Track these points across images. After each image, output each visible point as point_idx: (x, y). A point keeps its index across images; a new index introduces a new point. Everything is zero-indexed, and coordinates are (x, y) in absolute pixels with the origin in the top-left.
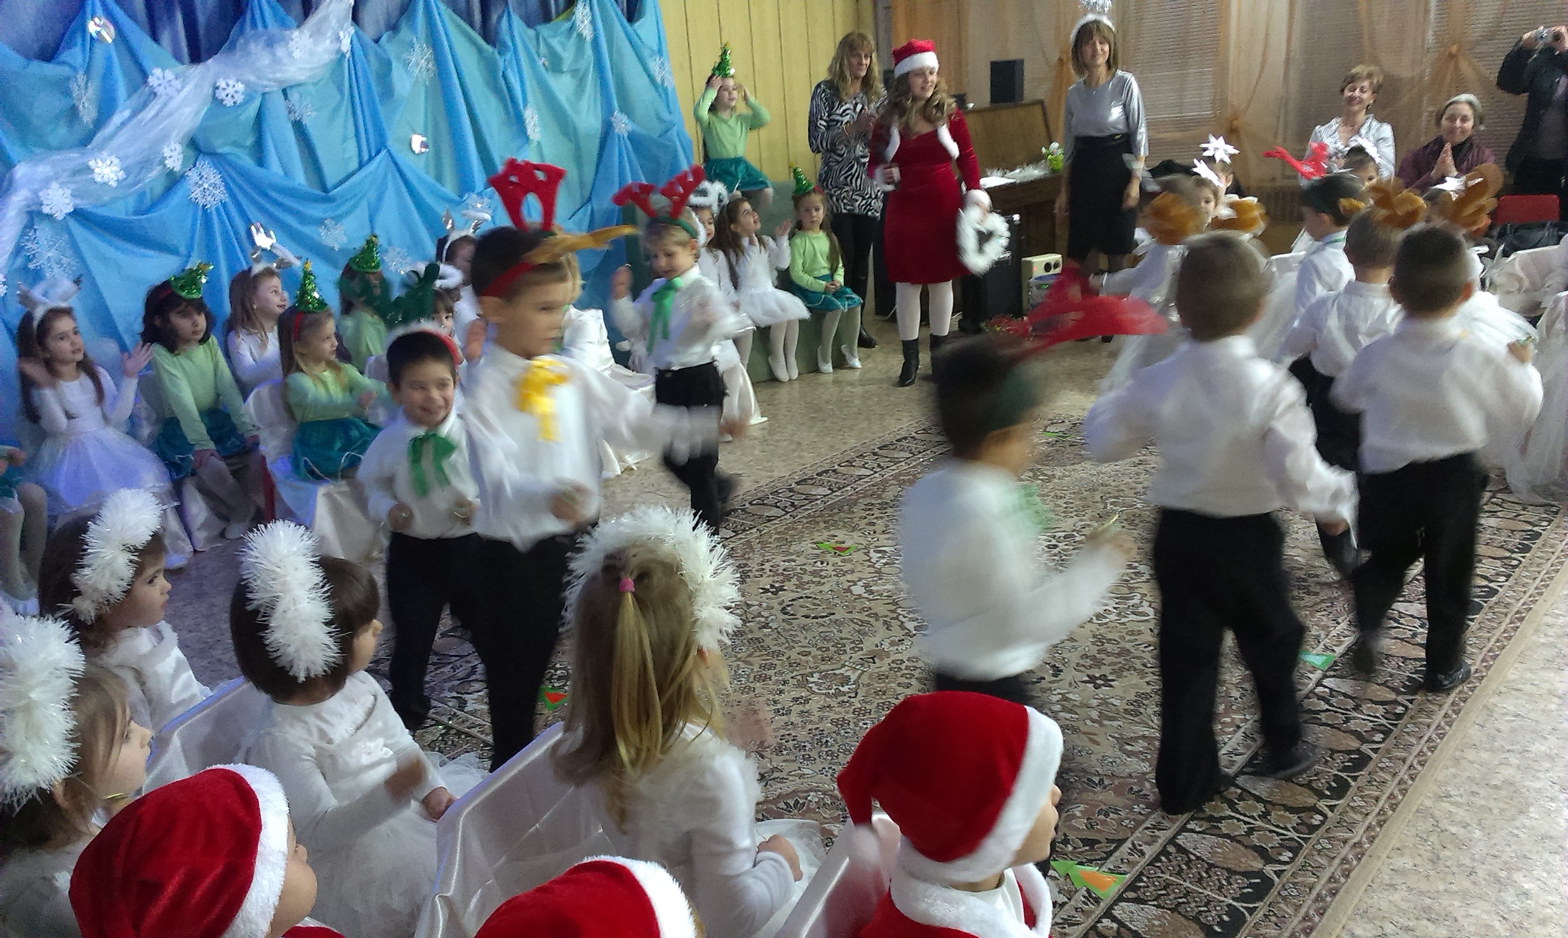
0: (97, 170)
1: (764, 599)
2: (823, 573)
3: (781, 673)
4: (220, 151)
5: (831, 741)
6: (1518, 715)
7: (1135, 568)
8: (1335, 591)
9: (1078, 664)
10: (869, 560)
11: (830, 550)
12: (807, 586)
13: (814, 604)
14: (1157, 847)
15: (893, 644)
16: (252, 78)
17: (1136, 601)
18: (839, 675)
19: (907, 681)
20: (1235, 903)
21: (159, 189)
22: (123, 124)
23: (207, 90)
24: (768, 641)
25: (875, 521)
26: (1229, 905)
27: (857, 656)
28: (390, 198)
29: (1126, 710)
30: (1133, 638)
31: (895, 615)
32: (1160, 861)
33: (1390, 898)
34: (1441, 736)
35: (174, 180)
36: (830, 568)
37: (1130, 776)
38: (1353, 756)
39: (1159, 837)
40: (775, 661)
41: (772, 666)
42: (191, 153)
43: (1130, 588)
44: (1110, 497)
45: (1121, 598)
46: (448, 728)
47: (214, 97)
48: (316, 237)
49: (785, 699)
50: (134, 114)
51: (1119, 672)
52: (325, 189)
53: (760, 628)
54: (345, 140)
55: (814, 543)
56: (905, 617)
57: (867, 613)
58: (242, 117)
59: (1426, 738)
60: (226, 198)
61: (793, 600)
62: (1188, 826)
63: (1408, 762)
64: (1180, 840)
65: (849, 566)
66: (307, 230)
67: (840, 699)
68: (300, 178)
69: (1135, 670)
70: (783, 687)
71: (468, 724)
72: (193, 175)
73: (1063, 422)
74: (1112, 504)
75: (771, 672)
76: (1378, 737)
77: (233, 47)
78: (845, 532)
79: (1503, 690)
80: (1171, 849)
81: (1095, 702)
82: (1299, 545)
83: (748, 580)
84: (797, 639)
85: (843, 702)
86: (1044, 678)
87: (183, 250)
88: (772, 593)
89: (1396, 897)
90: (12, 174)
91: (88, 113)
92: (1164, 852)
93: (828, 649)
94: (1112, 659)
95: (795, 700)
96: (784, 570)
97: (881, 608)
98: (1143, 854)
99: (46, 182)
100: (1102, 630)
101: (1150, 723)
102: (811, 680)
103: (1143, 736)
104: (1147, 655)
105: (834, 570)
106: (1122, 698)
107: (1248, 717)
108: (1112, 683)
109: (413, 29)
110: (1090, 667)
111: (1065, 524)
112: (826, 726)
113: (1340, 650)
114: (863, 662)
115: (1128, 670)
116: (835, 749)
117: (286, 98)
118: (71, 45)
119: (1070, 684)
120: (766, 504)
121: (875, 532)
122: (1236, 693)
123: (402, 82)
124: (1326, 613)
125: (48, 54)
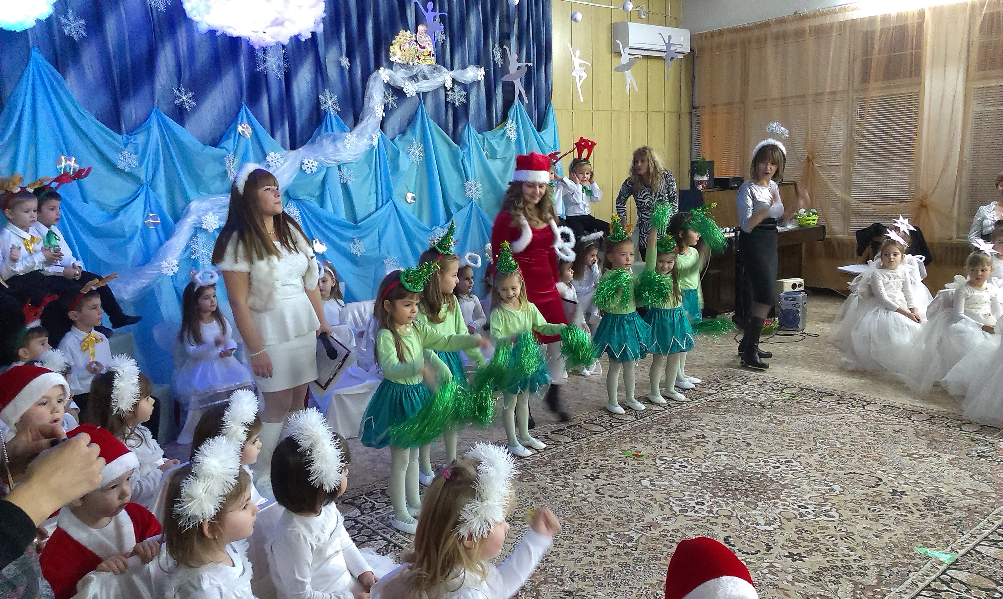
1: (585, 482)
2: (624, 470)
3: (591, 530)
4: (301, 198)
5: (617, 576)
7: (831, 486)
8: (964, 512)
9: (783, 545)
10: (655, 465)
11: (632, 456)
12: (613, 477)
13: (617, 489)
15: (664, 519)
16: (322, 159)
17: (828, 508)
18: (627, 535)
19: (670, 544)
23: (298, 164)
24: (585, 509)
25: (662, 440)
27: (639, 525)
28: (391, 228)
29: (811, 577)
30: (822, 531)
31: (667, 501)
36: (630, 467)
40: (587, 522)
41: (586, 525)
43: (824, 499)
44: (820, 439)
45: (818, 505)
46: (389, 542)
47: (301, 168)
48: (348, 248)
49: (591, 547)
51: (810, 553)
52: (356, 222)
53: (581, 501)
54: (369, 193)
55: (622, 451)
56: (673, 503)
57: (650, 498)
58: (315, 180)
61: (603, 485)
65: (641, 467)
66: (344, 244)
67: (626, 550)
68: (343, 215)
69: (821, 551)
70: (591, 539)
73: (795, 387)
74: (820, 443)
75: (585, 529)
77: (313, 142)
78: (642, 446)
81: (791, 570)
82: (944, 480)
83: (577, 470)
84: (603, 510)
85: (628, 552)
86: (760, 551)
88: (591, 479)
90: (189, 207)
93: (622, 518)
94: (806, 543)
95: (598, 548)
96: (600, 466)
97: (658, 496)
99: (206, 212)
100: (803, 524)
101: (826, 587)
102: (609, 536)
103: (820, 594)
104: (830, 543)
105: (632, 469)
106: (809, 569)
107: (892, 589)
108: (804, 559)
109: (414, 133)
110: (791, 547)
111: (787, 454)
112: (615, 566)
113: (961, 552)
114: (643, 529)
115: (816, 551)
116: (619, 581)
117: (340, 170)
118: (228, 138)
119: (776, 557)
120: (594, 424)
121: (661, 447)
122: (886, 574)
123: (404, 163)
124: (956, 527)
125: (215, 143)
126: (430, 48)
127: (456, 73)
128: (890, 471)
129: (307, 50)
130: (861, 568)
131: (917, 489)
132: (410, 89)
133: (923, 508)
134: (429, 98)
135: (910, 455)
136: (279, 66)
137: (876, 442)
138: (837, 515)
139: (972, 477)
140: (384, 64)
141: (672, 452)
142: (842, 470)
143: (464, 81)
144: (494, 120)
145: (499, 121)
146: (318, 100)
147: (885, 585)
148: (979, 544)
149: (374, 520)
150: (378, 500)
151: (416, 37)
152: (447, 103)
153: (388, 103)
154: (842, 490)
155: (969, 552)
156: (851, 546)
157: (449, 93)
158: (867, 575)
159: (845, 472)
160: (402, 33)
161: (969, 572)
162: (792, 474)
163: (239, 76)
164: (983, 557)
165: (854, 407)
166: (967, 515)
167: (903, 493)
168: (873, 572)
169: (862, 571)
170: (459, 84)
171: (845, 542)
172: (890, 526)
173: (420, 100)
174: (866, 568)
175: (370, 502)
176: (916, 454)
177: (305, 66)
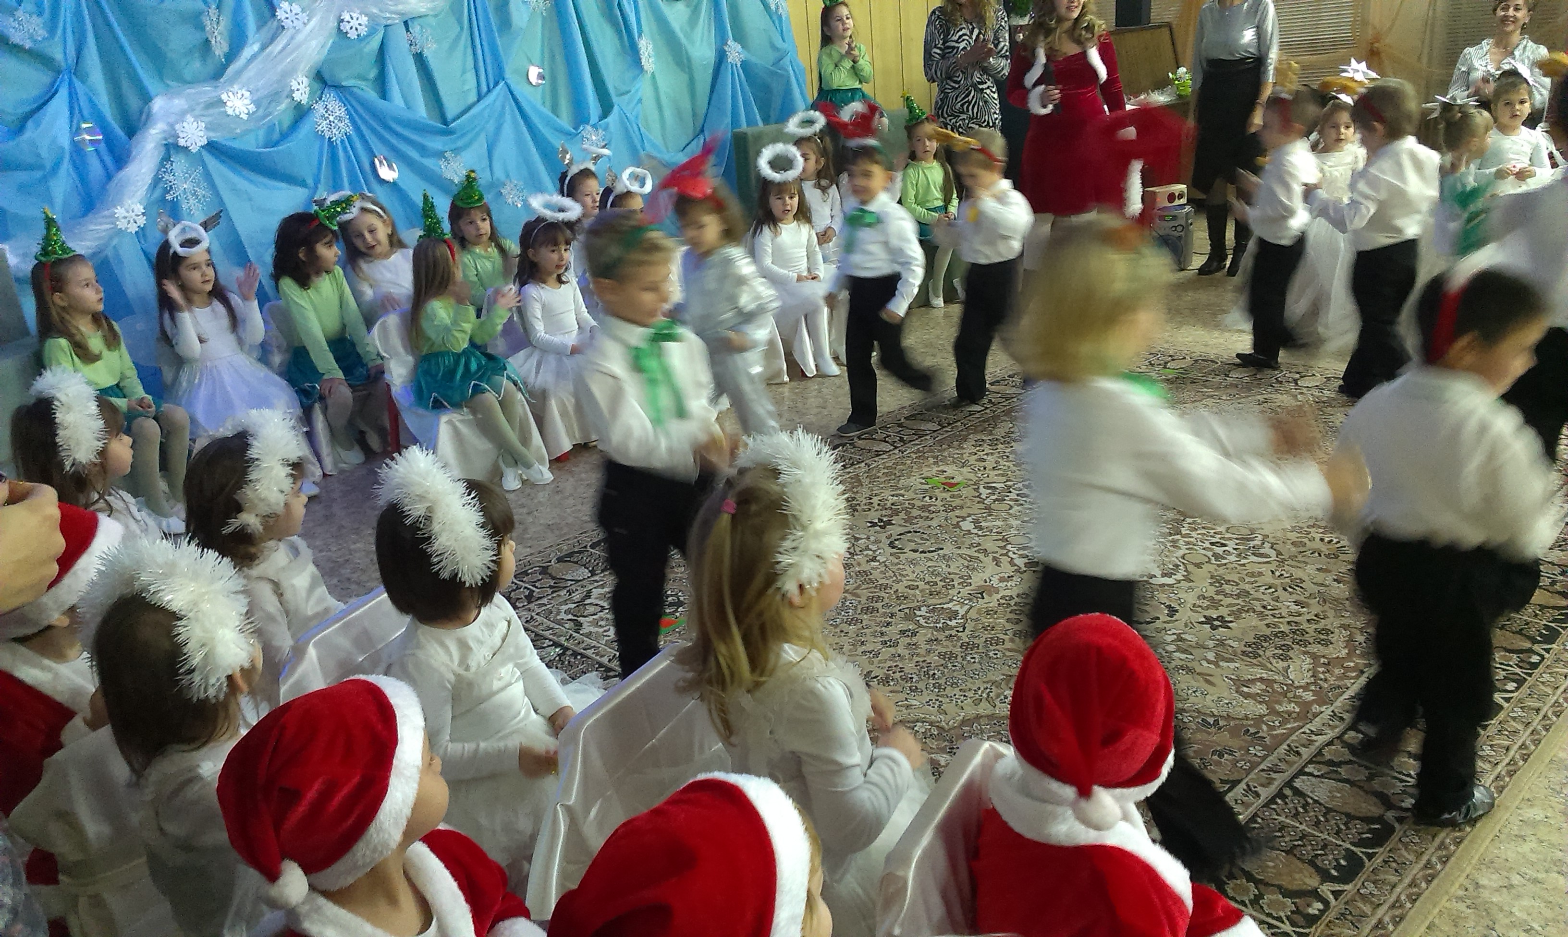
0: (228, 104)
1: (872, 533)
2: (932, 508)
3: (887, 606)
4: (344, 84)
5: (938, 674)
9: (1194, 605)
10: (978, 496)
11: (939, 485)
12: (915, 521)
13: (922, 539)
14: (1273, 789)
15: (1002, 580)
16: (375, 11)
17: (1257, 542)
18: (946, 609)
19: (1016, 617)
20: (1353, 848)
21: (287, 122)
22: (254, 57)
23: (333, 23)
24: (876, 574)
25: (985, 457)
26: (1347, 850)
27: (965, 591)
28: (507, 130)
29: (1243, 652)
30: (1253, 580)
31: (1005, 552)
32: (1276, 803)
33: (1519, 849)
35: (301, 113)
36: (939, 503)
37: (1246, 718)
39: (1275, 779)
40: (882, 594)
41: (879, 599)
42: (317, 86)
45: (1242, 539)
46: (566, 649)
47: (339, 28)
48: (436, 169)
49: (892, 631)
50: (263, 48)
51: (1237, 614)
52: (445, 122)
53: (868, 561)
54: (464, 72)
55: (923, 479)
56: (1015, 553)
57: (976, 549)
58: (366, 50)
60: (350, 130)
61: (900, 535)
62: (1307, 770)
63: (1542, 713)
64: (1298, 783)
65: (957, 502)
66: (429, 162)
67: (948, 633)
68: (421, 111)
69: (1254, 611)
70: (890, 620)
71: (583, 645)
72: (319, 108)
73: (1185, 358)
75: (879, 605)
76: (1511, 686)
78: (955, 468)
80: (1288, 792)
81: (1211, 644)
83: (856, 513)
84: (904, 573)
85: (951, 636)
86: (1158, 618)
87: (310, 181)
88: (880, 526)
89: (1526, 848)
90: (149, 108)
91: (220, 47)
92: (1280, 794)
93: (936, 584)
94: (1230, 600)
95: (903, 632)
96: (892, 504)
97: (990, 544)
98: (1257, 795)
99: (182, 114)
100: (1221, 571)
101: (1269, 666)
102: (918, 613)
103: (1261, 678)
104: (1268, 598)
105: (943, 505)
106: (1241, 640)
108: (1229, 625)
110: (1207, 608)
112: (934, 658)
114: (971, 597)
115: (1247, 611)
116: (942, 681)
117: (408, 30)
119: (1186, 625)
120: (874, 439)
121: (985, 468)
122: (1359, 638)
123: (519, 13)
130: (1320, 632)
138: (1273, 554)
141: (1003, 475)
147: (1361, 656)
149: (536, 617)
150: (537, 584)
156: (1302, 598)
158: (1332, 643)
165: (1281, 382)
168: (1338, 637)
169: (1322, 637)
171: (1291, 593)
174: (1328, 632)
175: (526, 588)
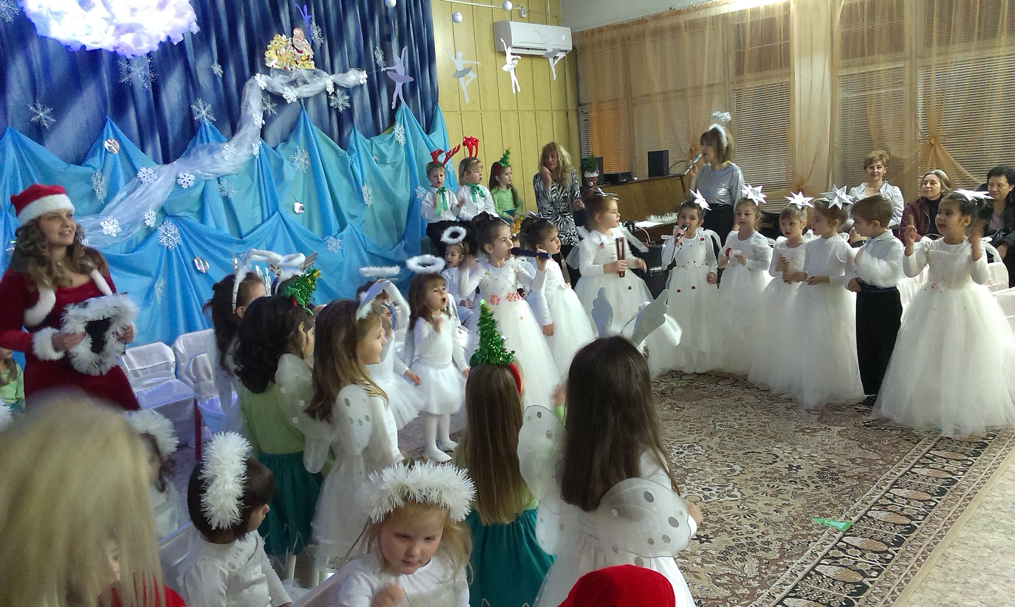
0: (105, 228)
4: (178, 215)
6: (963, 560)
7: (731, 467)
8: (855, 481)
16: (199, 172)
17: (730, 488)
21: (141, 238)
22: (122, 200)
23: (173, 180)
28: (279, 240)
29: (718, 557)
30: (726, 511)
34: (914, 573)
35: (150, 232)
37: (717, 598)
38: (857, 586)
42: (161, 216)
43: (726, 479)
44: (719, 422)
45: (721, 486)
47: (176, 183)
50: (129, 194)
51: (715, 534)
52: (241, 236)
54: (254, 206)
58: (193, 195)
59: (904, 574)
60: (181, 242)
66: (228, 261)
68: (226, 230)
69: (726, 531)
72: (162, 229)
74: (719, 426)
76: (874, 574)
77: (188, 155)
79: (956, 543)
81: (699, 552)
82: (835, 452)
87: (154, 273)
91: (101, 195)
94: (712, 525)
100: (708, 506)
103: (728, 573)
104: (734, 522)
106: (717, 550)
107: (794, 561)
108: (711, 540)
109: (297, 141)
111: (689, 438)
113: (855, 519)
115: (722, 531)
117: (219, 183)
118: (93, 155)
122: (787, 546)
123: (289, 172)
124: (848, 495)
125: (80, 161)
126: (308, 52)
127: (338, 77)
128: (785, 447)
129: (175, 59)
130: (764, 544)
131: (811, 462)
132: (290, 95)
133: (818, 480)
134: (311, 104)
135: (802, 430)
136: (145, 77)
137: (770, 421)
138: (739, 494)
139: (860, 446)
140: (260, 70)
142: (741, 450)
143: (346, 85)
144: (381, 124)
145: (387, 124)
146: (190, 109)
147: (788, 558)
148: (870, 509)
151: (292, 41)
152: (330, 108)
153: (267, 111)
154: (742, 469)
155: (861, 518)
156: (754, 522)
157: (332, 97)
158: (771, 550)
159: (744, 452)
160: (277, 37)
161: (862, 537)
162: (695, 458)
163: (100, 86)
164: (874, 522)
166: (858, 482)
167: (799, 467)
168: (775, 546)
169: (765, 546)
170: (341, 88)
171: (748, 519)
172: (788, 500)
173: (301, 106)
174: (769, 543)
176: (807, 429)
177: (174, 75)
